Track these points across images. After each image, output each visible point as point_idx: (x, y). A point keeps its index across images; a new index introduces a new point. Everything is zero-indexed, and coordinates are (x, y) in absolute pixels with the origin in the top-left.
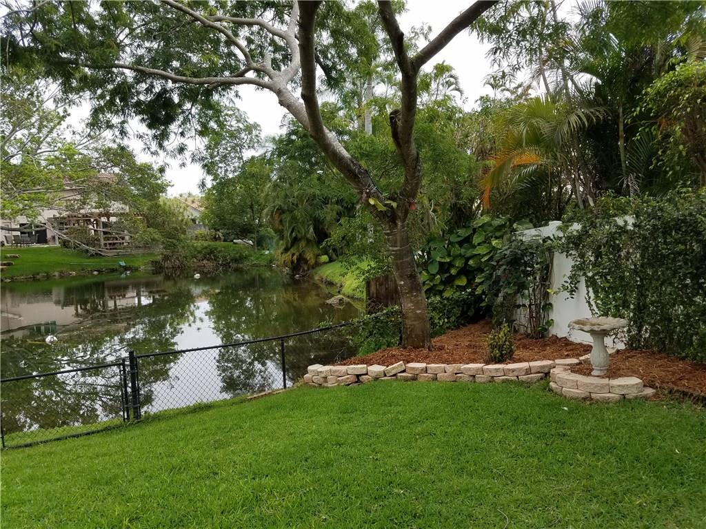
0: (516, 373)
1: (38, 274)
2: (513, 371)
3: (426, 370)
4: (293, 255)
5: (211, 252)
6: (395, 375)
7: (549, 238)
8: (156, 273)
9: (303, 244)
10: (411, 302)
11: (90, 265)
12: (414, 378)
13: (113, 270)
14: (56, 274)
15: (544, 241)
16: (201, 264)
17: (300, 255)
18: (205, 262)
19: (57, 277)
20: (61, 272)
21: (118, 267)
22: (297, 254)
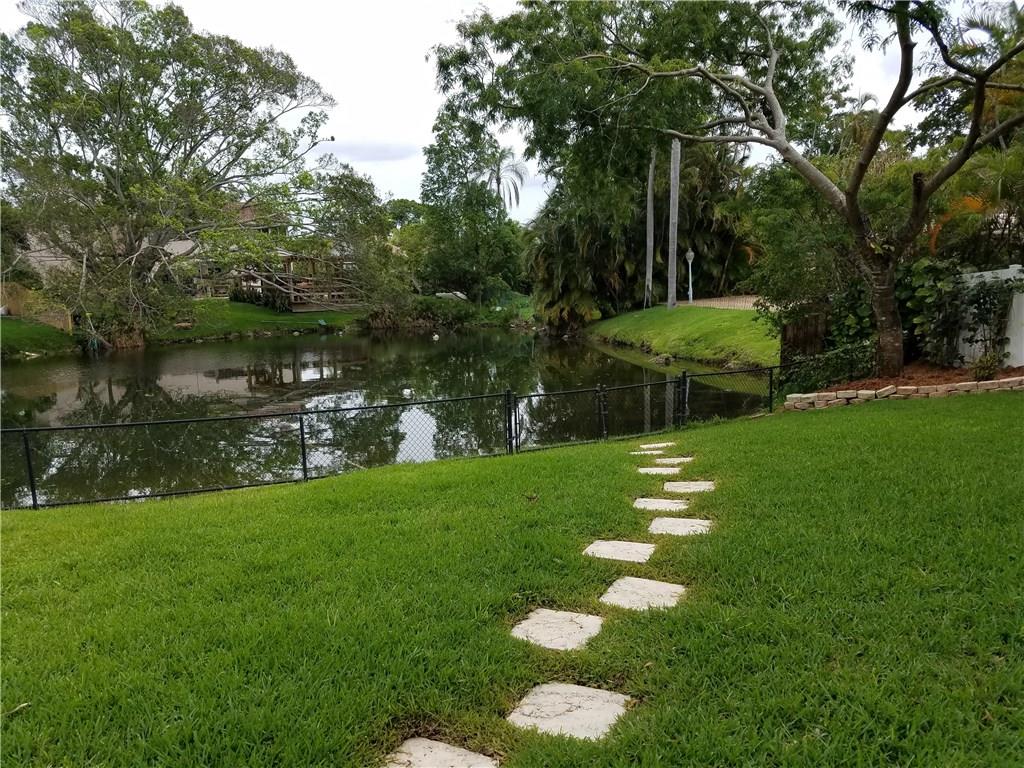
0: (1010, 385)
1: (230, 334)
2: (1008, 383)
3: (917, 391)
4: (562, 310)
5: (428, 308)
6: (887, 396)
7: (1010, 280)
8: (361, 335)
9: (575, 295)
10: (892, 336)
11: (285, 325)
12: (907, 397)
13: (313, 331)
14: (251, 334)
15: (1007, 281)
16: (416, 323)
17: (572, 309)
18: (421, 321)
19: (252, 338)
20: (255, 332)
21: (318, 327)
22: (567, 309)
